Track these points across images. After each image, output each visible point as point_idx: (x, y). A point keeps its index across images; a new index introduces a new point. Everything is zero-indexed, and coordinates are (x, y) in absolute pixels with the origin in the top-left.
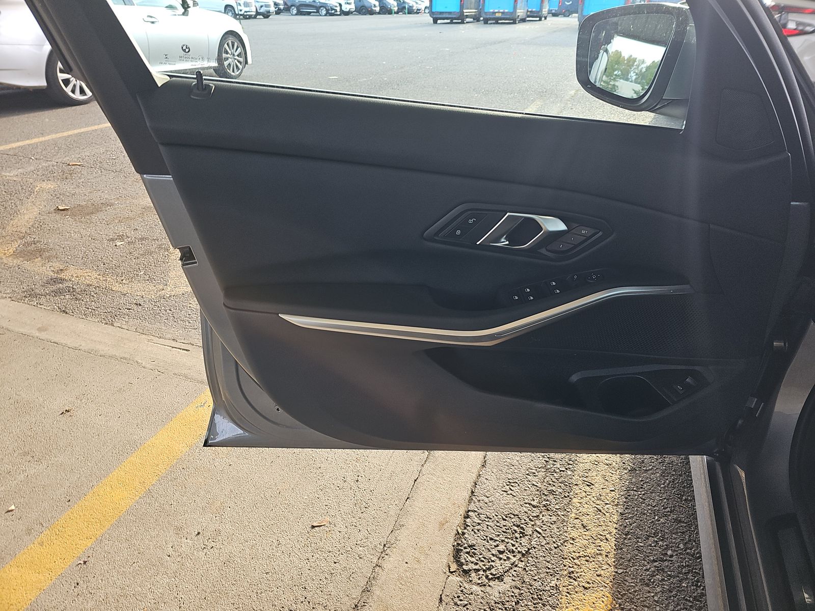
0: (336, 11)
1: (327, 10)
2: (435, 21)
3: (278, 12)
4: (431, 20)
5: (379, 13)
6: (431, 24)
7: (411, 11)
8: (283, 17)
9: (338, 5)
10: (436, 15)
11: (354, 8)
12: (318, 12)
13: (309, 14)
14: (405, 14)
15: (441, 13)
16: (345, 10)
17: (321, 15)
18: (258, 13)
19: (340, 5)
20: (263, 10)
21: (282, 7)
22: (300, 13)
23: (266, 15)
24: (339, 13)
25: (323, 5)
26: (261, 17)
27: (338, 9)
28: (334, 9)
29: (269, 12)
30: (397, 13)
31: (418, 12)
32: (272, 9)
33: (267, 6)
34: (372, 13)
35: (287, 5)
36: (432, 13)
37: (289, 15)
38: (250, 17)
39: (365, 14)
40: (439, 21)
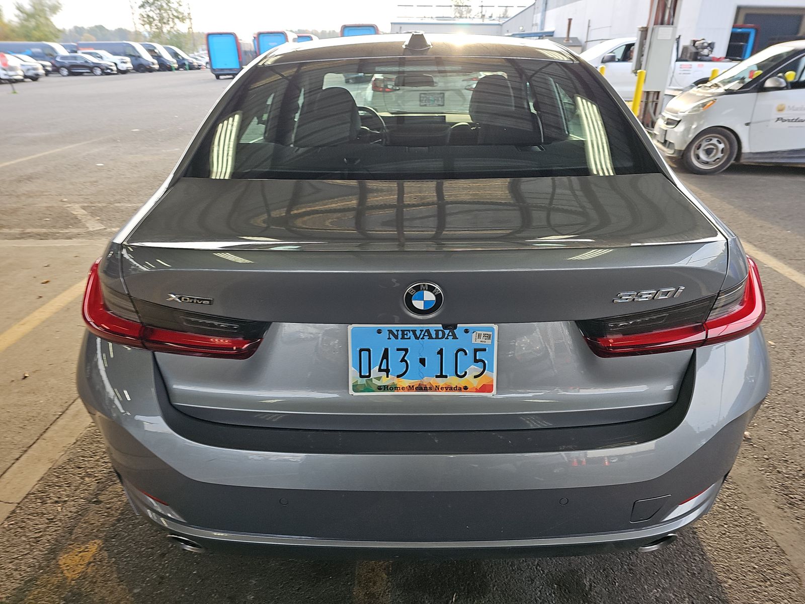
0: (112, 70)
1: (102, 70)
2: (218, 77)
3: (47, 73)
4: (214, 76)
5: (158, 70)
6: (215, 80)
7: (192, 67)
8: (54, 79)
9: (113, 64)
10: (217, 71)
11: (132, 66)
12: (92, 72)
13: (81, 74)
14: (186, 70)
15: (222, 70)
16: (122, 69)
17: (96, 75)
18: (26, 77)
19: (116, 64)
20: (30, 73)
21: (49, 69)
22: (71, 74)
23: (35, 78)
24: (116, 72)
25: (97, 65)
26: (29, 80)
27: (114, 68)
28: (110, 69)
29: (37, 75)
30: (177, 69)
31: (199, 68)
32: (41, 71)
33: (34, 69)
34: (151, 70)
35: (56, 66)
36: (213, 70)
37: (59, 76)
38: (17, 81)
39: (143, 72)
40: (221, 77)
